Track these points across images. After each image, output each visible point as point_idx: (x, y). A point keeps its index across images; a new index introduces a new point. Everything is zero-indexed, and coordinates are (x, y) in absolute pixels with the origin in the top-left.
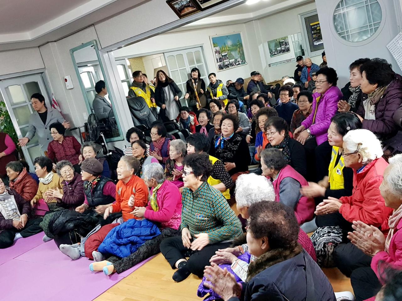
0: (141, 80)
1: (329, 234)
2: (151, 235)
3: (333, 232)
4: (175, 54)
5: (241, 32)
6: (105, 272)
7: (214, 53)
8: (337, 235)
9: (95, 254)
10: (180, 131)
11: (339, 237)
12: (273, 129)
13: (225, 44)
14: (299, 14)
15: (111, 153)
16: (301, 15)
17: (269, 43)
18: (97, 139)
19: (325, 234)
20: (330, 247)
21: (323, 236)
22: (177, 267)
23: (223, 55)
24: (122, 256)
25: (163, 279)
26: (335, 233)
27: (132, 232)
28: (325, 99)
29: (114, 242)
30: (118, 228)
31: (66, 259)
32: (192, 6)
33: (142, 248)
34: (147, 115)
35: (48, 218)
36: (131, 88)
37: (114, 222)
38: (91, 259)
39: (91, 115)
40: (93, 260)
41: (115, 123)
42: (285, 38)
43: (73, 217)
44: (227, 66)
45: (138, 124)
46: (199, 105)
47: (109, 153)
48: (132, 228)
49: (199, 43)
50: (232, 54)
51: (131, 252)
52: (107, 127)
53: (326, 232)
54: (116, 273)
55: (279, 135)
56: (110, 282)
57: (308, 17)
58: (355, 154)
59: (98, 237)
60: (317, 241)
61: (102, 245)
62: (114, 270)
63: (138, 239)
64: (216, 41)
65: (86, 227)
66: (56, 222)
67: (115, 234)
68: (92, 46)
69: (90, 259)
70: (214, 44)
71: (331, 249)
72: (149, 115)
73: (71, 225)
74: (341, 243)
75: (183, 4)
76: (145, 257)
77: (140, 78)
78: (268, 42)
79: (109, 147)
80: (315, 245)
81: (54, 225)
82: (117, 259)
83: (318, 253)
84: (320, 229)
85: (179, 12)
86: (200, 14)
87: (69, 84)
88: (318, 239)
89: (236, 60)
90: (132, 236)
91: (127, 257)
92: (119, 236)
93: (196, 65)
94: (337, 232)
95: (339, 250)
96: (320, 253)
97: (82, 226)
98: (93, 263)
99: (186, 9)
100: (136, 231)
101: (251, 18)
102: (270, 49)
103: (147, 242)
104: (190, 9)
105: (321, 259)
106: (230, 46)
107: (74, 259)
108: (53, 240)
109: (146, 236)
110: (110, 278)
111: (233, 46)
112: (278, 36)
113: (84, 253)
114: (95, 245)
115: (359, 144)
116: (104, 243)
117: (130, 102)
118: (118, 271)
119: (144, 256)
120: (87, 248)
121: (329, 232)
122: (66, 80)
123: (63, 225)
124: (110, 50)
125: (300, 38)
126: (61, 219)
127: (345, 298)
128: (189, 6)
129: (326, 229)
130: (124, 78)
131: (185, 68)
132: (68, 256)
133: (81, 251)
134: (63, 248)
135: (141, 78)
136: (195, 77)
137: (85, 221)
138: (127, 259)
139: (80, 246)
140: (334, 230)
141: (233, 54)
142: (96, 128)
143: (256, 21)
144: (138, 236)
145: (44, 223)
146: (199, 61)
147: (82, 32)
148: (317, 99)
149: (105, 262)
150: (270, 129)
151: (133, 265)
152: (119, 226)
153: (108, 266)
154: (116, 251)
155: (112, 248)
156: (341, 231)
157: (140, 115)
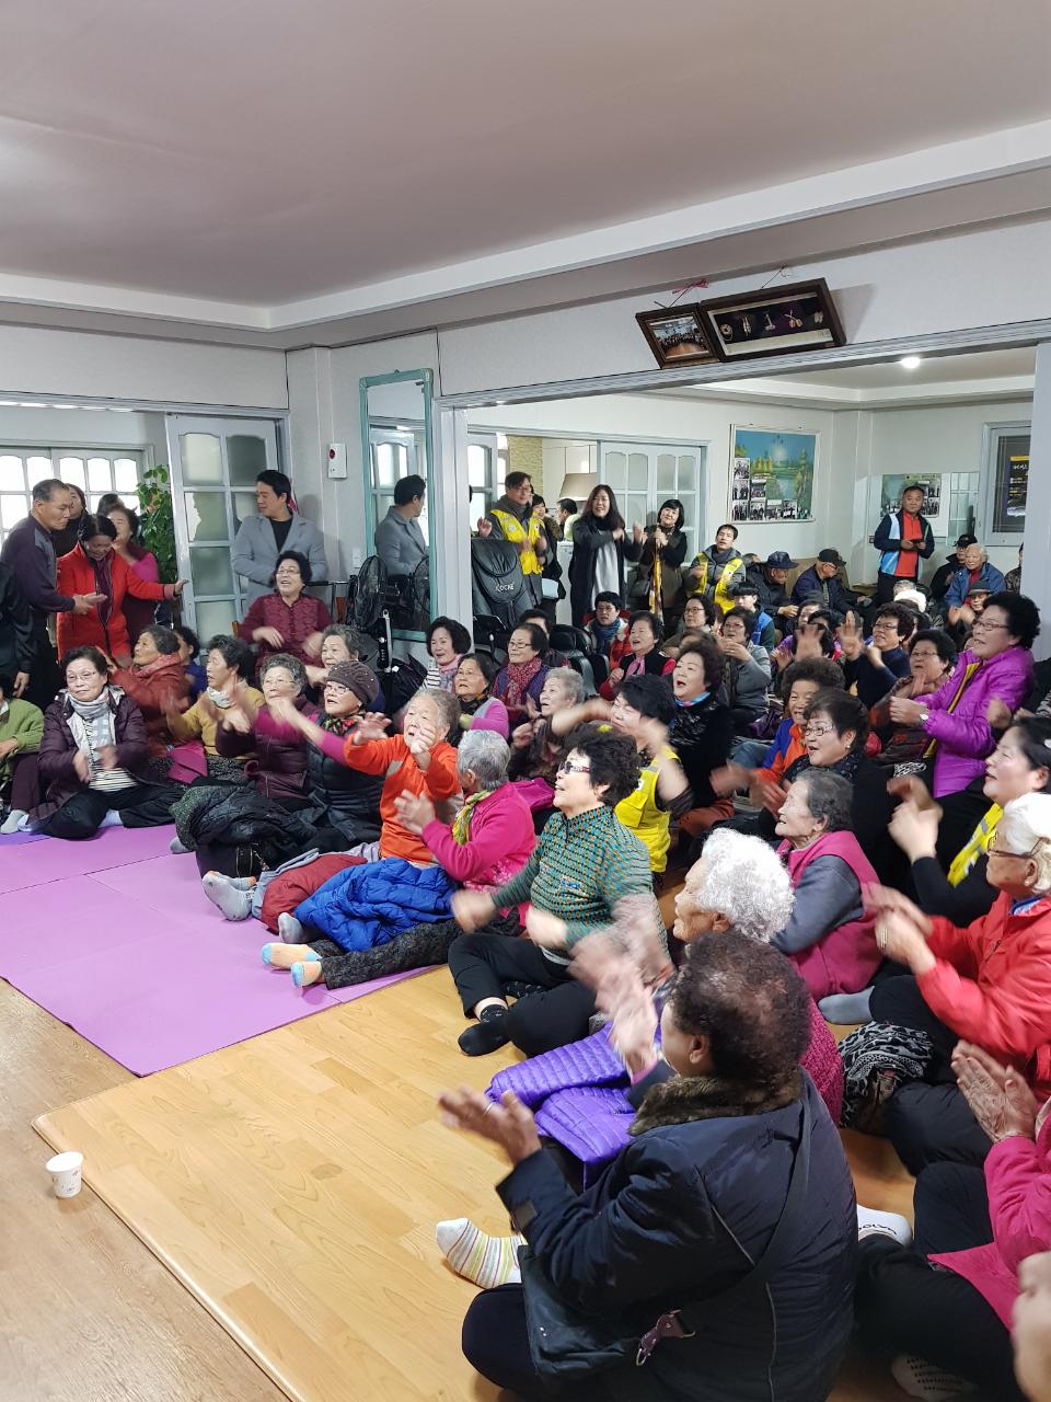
0: (521, 498)
1: (895, 1048)
2: (436, 911)
3: (906, 1045)
4: (629, 449)
5: (818, 432)
6: (294, 976)
7: (732, 471)
8: (914, 1055)
9: (286, 920)
10: (586, 656)
11: (919, 1061)
12: (825, 720)
13: (766, 453)
14: (987, 423)
15: (396, 669)
16: (994, 427)
17: (887, 480)
18: (370, 624)
19: (884, 1043)
20: (888, 1081)
21: (878, 1049)
22: (478, 1014)
23: (753, 481)
24: (348, 946)
25: (435, 1036)
26: (912, 1050)
27: (390, 891)
28: (989, 675)
29: (339, 906)
30: (358, 870)
31: (210, 913)
32: (700, 344)
33: (405, 940)
34: (513, 594)
35: (195, 796)
36: (492, 512)
37: (355, 852)
38: (274, 930)
39: (372, 558)
40: (276, 933)
41: (428, 594)
42: (932, 477)
43: (255, 810)
44: (757, 515)
45: (484, 611)
46: (656, 598)
47: (392, 666)
48: (395, 880)
49: (698, 436)
50: (778, 486)
51: (375, 943)
52: (404, 599)
53: (887, 1038)
54: (324, 986)
55: (837, 742)
56: (301, 1005)
57: (1008, 437)
58: (1022, 861)
59: (303, 880)
60: (857, 1056)
61: (308, 904)
62: (321, 976)
63: (401, 914)
64: (745, 442)
65: (283, 844)
66: (211, 813)
67: (346, 885)
68: (418, 384)
69: (270, 930)
70: (737, 447)
71: (889, 1088)
72: (520, 593)
73: (246, 830)
74: (919, 1079)
75: (677, 331)
76: (407, 964)
77: (519, 494)
78: (884, 476)
79: (396, 651)
80: (849, 1064)
81: (204, 819)
82: (336, 950)
83: (851, 1089)
84: (873, 1027)
85: (663, 352)
86: (716, 369)
87: (338, 467)
88: (862, 1052)
89: (785, 504)
90: (388, 901)
91: (360, 951)
92: (355, 893)
93: (675, 494)
94: (917, 1047)
95: (908, 1097)
96: (857, 1089)
97: (273, 839)
98: (273, 945)
99: (681, 346)
100: (401, 893)
101: (858, 404)
102: (883, 495)
103: (421, 927)
104: (694, 351)
105: (855, 1106)
106: (779, 464)
107: (231, 917)
108: (194, 853)
109: (422, 911)
110: (303, 996)
111: (787, 464)
112: (916, 469)
113: (259, 911)
114: (292, 898)
115: (1041, 838)
116: (313, 899)
117: (480, 549)
118: (329, 981)
119: (403, 962)
120: (271, 900)
121: (895, 1042)
122: (332, 454)
123: (228, 825)
124: (461, 404)
125: (974, 487)
126: (227, 809)
127: (886, 1230)
128: (692, 341)
129: (889, 1032)
130: (479, 481)
131: (644, 492)
132: (218, 906)
133: (255, 904)
134: (211, 884)
135: (523, 494)
136: (668, 522)
137: (283, 829)
138: (359, 958)
139: (254, 889)
140: (909, 1040)
141: (781, 486)
142: (376, 595)
143: (865, 414)
144: (404, 907)
145: (182, 808)
146: (685, 482)
147: (403, 339)
148: (968, 666)
149: (305, 950)
150: (817, 717)
151: (371, 977)
152: (363, 867)
153: (306, 961)
154: (335, 928)
155: (330, 918)
156: (927, 1049)
157: (495, 587)
